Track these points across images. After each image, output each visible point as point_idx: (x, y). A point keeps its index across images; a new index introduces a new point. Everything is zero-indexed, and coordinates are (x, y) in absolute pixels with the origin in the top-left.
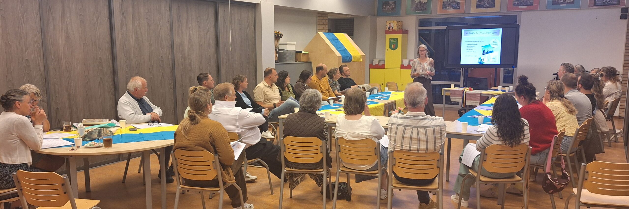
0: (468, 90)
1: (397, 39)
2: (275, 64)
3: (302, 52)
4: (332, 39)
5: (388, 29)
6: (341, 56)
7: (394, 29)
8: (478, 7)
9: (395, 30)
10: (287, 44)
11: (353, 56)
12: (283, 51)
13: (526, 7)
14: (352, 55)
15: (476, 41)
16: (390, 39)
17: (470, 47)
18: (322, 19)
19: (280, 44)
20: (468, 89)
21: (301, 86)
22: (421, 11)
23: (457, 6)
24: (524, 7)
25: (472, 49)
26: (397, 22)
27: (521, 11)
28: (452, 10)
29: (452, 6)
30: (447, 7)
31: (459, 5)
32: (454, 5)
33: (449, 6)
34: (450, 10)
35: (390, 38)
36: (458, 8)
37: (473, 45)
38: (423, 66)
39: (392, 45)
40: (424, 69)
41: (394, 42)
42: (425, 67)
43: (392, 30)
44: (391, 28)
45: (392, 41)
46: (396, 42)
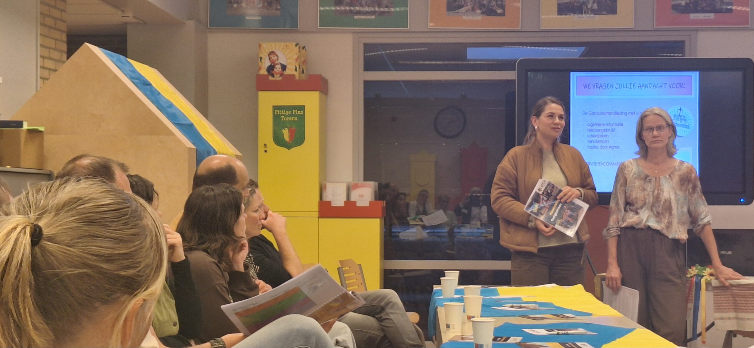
1: (302, 108)
5: (266, 73)
6: (193, 147)
7: (287, 72)
8: (563, 9)
9: (293, 76)
13: (712, 16)
14: (216, 150)
15: (616, 113)
16: (275, 108)
17: (600, 133)
22: (373, 17)
23: (497, 4)
24: (705, 17)
25: (605, 139)
26: (298, 47)
27: (697, 30)
28: (479, 18)
29: (478, 5)
30: (463, 8)
31: (504, 3)
32: (485, 2)
33: (469, 4)
34: (470, 18)
35: (273, 106)
36: (499, 11)
37: (608, 127)
38: (654, 186)
39: (283, 131)
40: (659, 200)
41: (290, 119)
42: (661, 193)
43: (280, 76)
44: (278, 69)
45: (282, 117)
46: (296, 118)
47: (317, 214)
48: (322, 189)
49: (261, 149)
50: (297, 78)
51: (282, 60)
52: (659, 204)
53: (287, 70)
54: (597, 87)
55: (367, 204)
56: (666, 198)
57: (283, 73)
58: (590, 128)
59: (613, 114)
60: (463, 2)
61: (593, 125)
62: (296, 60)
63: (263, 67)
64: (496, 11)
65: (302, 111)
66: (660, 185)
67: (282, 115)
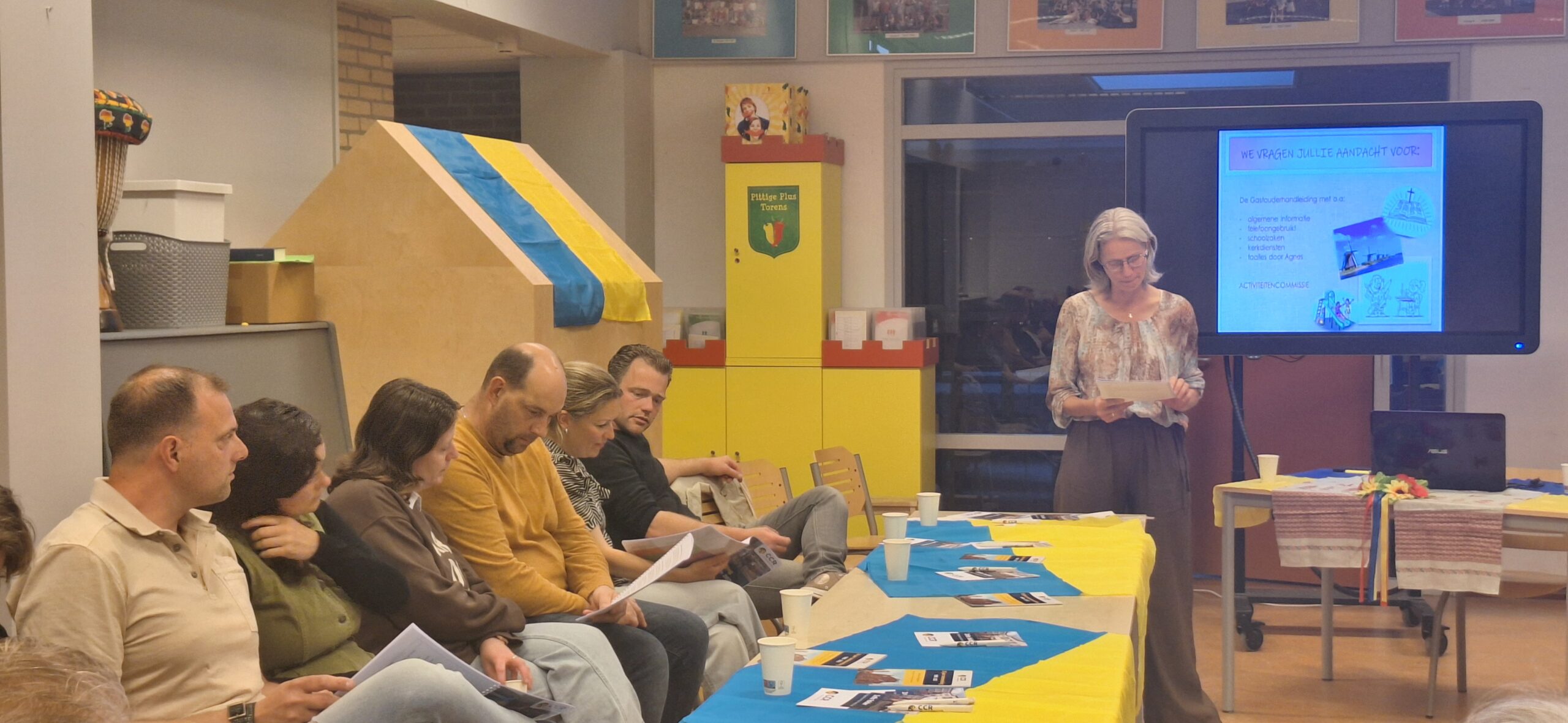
0: (1400, 492)
1: (794, 190)
2: (103, 342)
3: (268, 254)
4: (468, 171)
5: (737, 134)
6: (548, 282)
7: (771, 131)
8: (1236, 15)
9: (781, 137)
10: (170, 194)
11: (608, 285)
12: (140, 246)
13: (1497, 18)
14: (602, 280)
15: (1299, 200)
16: (751, 190)
17: (1270, 233)
18: (363, 49)
19: (130, 194)
20: (1403, 485)
21: (388, 514)
22: (916, 35)
23: (1122, 8)
24: (1486, 21)
25: (1278, 243)
26: (788, 89)
27: (1471, 44)
28: (1093, 31)
29: (1090, 10)
30: (1065, 17)
31: (1134, 6)
32: (1103, 5)
33: (1075, 9)
34: (1078, 32)
35: (749, 187)
36: (1127, 19)
37: (1284, 224)
38: (1130, 339)
39: (765, 227)
40: (1142, 361)
41: (775, 207)
42: (1145, 350)
43: (759, 138)
44: (756, 127)
45: (762, 205)
46: (785, 206)
47: (819, 363)
48: (828, 322)
49: (730, 257)
50: (787, 141)
51: (763, 113)
52: (1143, 369)
53: (770, 128)
54: (1264, 155)
55: (899, 346)
56: (1153, 358)
57: (763, 134)
58: (1252, 225)
59: (1293, 201)
60: (1065, 7)
61: (1259, 220)
62: (785, 111)
63: (732, 122)
64: (1120, 20)
65: (795, 196)
66: (1139, 336)
67: (763, 202)
